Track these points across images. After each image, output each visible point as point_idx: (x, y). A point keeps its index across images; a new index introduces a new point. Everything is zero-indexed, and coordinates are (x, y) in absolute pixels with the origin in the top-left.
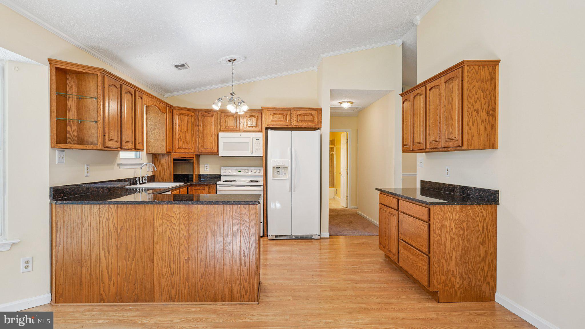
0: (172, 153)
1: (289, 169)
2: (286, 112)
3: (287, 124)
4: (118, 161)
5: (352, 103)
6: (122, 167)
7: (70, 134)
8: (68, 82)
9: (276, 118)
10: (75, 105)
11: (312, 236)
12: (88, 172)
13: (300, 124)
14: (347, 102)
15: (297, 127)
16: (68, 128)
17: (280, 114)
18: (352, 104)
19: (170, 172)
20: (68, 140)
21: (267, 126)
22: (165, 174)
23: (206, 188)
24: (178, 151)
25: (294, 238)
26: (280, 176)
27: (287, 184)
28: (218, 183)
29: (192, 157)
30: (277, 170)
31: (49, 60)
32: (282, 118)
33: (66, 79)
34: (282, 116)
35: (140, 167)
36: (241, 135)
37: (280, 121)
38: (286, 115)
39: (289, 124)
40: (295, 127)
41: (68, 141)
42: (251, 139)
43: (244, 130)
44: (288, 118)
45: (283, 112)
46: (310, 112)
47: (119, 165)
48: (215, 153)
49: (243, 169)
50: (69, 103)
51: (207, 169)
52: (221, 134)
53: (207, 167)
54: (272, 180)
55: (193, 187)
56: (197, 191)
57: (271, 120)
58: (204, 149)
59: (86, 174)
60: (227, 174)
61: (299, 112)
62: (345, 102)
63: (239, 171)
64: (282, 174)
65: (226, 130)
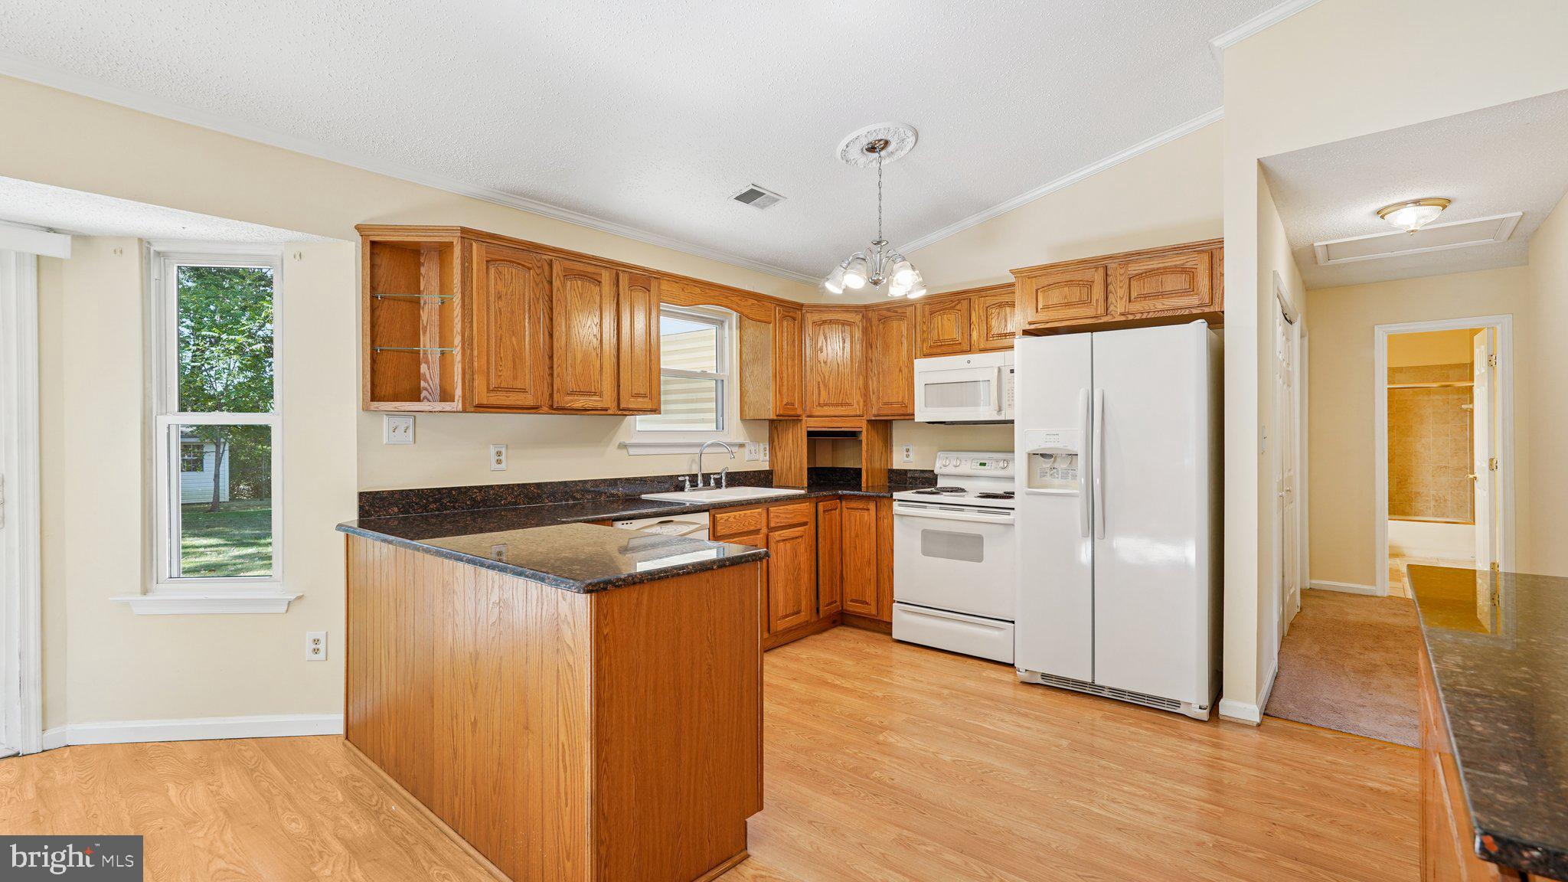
0: (804, 418)
1: (1081, 461)
2: (1088, 275)
3: (1093, 314)
4: (621, 436)
5: (1445, 203)
6: (632, 451)
7: (426, 380)
8: (423, 270)
9: (1055, 296)
10: (436, 318)
11: (1177, 703)
12: (499, 462)
13: (1139, 309)
14: (1417, 202)
15: (1131, 317)
16: (424, 368)
17: (1069, 283)
18: (1444, 207)
19: (801, 461)
20: (424, 394)
21: (1028, 327)
22: (790, 468)
23: (872, 506)
24: (818, 411)
25: (1105, 694)
26: (1057, 482)
27: (1077, 510)
28: (896, 495)
29: (858, 425)
30: (1046, 464)
31: (358, 228)
32: (1075, 294)
33: (419, 265)
34: (1076, 290)
35: (697, 450)
36: (969, 362)
37: (1069, 305)
38: (1089, 285)
39: (1101, 310)
40: (1123, 318)
41: (422, 396)
42: (996, 371)
43: (982, 346)
44: (1098, 292)
45: (1078, 276)
46: (1178, 261)
47: (623, 446)
48: (909, 416)
49: (990, 459)
50: (424, 316)
51: (908, 456)
52: (920, 364)
53: (908, 451)
54: (1028, 494)
55: (844, 503)
56: (854, 513)
57: (1040, 306)
58: (885, 404)
59: (495, 466)
60: (950, 470)
61: (1134, 268)
62: (1405, 204)
63: (981, 464)
64: (1065, 476)
65: (935, 350)
